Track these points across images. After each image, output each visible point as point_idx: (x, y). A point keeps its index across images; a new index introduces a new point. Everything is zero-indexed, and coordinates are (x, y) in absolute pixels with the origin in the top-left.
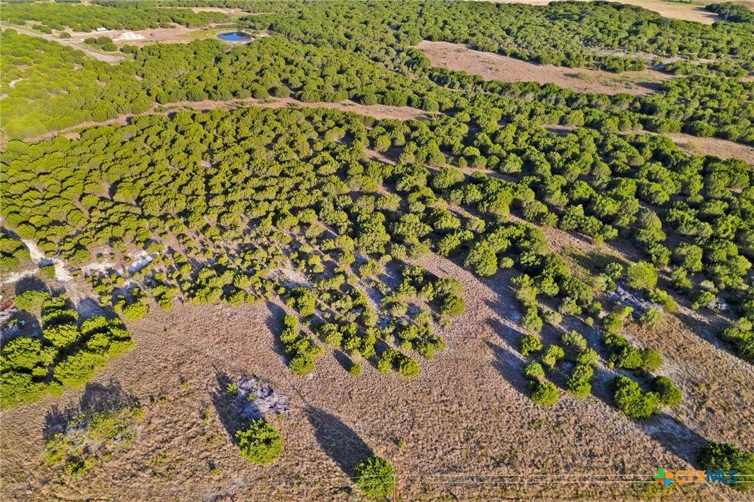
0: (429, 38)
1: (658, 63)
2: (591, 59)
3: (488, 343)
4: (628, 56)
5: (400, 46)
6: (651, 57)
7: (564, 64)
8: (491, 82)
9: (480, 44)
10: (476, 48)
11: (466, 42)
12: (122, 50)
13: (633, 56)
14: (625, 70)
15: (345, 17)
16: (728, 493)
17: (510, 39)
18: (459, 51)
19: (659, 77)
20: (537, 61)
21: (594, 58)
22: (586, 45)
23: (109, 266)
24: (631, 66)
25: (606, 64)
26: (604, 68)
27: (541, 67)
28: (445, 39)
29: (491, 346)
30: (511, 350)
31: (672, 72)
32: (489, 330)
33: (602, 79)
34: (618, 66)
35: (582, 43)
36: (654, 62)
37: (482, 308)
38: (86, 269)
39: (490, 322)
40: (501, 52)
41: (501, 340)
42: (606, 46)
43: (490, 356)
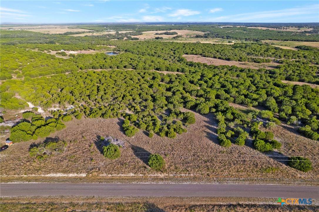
0: (187, 54)
1: (276, 60)
2: (250, 59)
3: (204, 131)
4: (264, 58)
5: (175, 55)
6: (273, 58)
7: (239, 61)
8: (210, 65)
9: (206, 55)
10: (205, 56)
11: (201, 55)
12: (69, 56)
13: (266, 58)
14: (263, 62)
15: (155, 48)
16: (299, 172)
17: (218, 54)
18: (198, 57)
19: (276, 64)
20: (228, 59)
21: (251, 59)
22: (248, 55)
23: (58, 109)
24: (265, 61)
25: (256, 60)
26: (255, 62)
27: (230, 62)
28: (193, 54)
29: (205, 132)
30: (213, 133)
31: (281, 63)
32: (205, 128)
33: (254, 65)
34: (260, 61)
35: (246, 54)
36: (274, 60)
37: (202, 122)
38: (50, 109)
39: (205, 126)
40: (215, 57)
41: (210, 131)
42: (255, 55)
43: (205, 134)
